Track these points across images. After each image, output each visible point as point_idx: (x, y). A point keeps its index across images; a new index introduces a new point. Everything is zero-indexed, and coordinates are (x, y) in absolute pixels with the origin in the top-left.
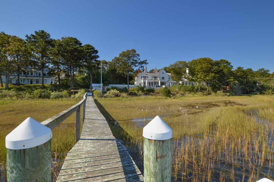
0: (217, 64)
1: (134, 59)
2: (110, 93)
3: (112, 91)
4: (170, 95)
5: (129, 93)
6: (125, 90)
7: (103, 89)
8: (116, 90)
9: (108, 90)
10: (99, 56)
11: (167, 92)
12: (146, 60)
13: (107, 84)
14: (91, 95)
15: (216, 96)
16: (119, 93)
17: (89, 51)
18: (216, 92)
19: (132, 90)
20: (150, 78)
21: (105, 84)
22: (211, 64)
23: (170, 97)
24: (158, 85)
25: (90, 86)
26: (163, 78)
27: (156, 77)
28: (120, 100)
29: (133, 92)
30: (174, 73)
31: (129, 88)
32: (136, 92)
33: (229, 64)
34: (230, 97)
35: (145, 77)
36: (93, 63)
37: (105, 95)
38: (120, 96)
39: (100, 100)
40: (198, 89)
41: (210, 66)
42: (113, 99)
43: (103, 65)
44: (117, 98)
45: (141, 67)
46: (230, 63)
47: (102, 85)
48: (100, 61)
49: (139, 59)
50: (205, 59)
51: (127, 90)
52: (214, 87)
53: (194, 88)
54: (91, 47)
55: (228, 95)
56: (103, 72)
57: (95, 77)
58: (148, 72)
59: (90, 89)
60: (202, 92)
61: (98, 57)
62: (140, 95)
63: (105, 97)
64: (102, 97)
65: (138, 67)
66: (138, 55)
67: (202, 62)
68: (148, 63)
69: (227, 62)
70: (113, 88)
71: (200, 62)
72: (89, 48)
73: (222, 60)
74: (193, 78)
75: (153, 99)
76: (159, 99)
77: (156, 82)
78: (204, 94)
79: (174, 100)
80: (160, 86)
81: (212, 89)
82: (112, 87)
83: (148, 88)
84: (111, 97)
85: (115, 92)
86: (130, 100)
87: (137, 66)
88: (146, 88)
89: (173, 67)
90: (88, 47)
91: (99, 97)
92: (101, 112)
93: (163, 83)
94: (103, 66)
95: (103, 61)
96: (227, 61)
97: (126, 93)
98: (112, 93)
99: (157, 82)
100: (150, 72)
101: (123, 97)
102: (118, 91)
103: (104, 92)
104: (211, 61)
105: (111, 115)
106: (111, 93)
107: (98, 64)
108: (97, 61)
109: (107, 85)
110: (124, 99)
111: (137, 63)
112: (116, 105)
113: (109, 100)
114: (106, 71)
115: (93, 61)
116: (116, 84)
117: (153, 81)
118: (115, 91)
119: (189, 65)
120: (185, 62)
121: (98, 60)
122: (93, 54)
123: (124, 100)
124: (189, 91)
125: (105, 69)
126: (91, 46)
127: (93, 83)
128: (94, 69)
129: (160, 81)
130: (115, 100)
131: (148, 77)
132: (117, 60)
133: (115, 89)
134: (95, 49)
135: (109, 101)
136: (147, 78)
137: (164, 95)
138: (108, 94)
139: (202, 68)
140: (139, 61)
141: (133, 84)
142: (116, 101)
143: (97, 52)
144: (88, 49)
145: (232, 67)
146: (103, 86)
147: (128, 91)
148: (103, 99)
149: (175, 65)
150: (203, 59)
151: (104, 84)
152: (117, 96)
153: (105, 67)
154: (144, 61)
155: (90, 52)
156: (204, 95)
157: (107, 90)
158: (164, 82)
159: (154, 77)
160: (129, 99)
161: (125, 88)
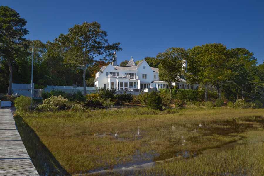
0: (235, 54)
1: (97, 40)
2: (48, 103)
3: (54, 98)
4: (162, 107)
5: (86, 102)
6: (79, 97)
7: (35, 93)
8: (62, 96)
9: (45, 96)
10: (28, 31)
11: (155, 101)
12: (119, 44)
13: (42, 84)
14: (10, 105)
15: (235, 107)
16: (67, 102)
17: (8, 19)
18: (233, 101)
19: (93, 97)
20: (122, 75)
21: (39, 84)
22: (226, 54)
23: (161, 110)
24: (135, 87)
25: (7, 87)
26: (145, 76)
27: (133, 74)
28: (69, 116)
29: (94, 100)
30: (165, 67)
31: (85, 93)
32: (101, 101)
33: (251, 55)
34: (256, 109)
35: (113, 74)
36: (16, 44)
37: (40, 106)
38: (69, 108)
39: (29, 116)
40: (204, 95)
41: (224, 57)
42: (56, 114)
43: (36, 49)
44: (62, 113)
45: (109, 55)
46: (252, 53)
47: (32, 85)
48: (30, 42)
49: (106, 41)
50: (216, 46)
51: (82, 96)
52: (228, 92)
53: (197, 94)
54: (12, 13)
55: (252, 106)
56: (36, 61)
57: (19, 71)
58: (118, 66)
59: (7, 95)
60: (210, 100)
61: (26, 32)
62: (107, 107)
63: (40, 110)
64: (32, 109)
65: (104, 55)
66: (105, 33)
67: (210, 50)
68: (121, 49)
69: (248, 53)
70: (57, 94)
71: (207, 50)
72: (7, 13)
73: (239, 49)
74: (196, 78)
75: (133, 113)
76: (143, 114)
77: (132, 83)
78: (216, 103)
79: (168, 116)
80: (140, 90)
81: (226, 96)
82: (53, 91)
83: (120, 93)
84: (51, 110)
85: (60, 101)
86: (89, 116)
87: (102, 53)
88: (117, 93)
89: (162, 57)
90: (5, 11)
91: (26, 111)
92: (32, 158)
93: (145, 85)
94: (35, 51)
95: (35, 42)
96: (248, 51)
97: (82, 103)
98: (54, 102)
99: (135, 83)
100: (121, 66)
101: (76, 110)
102: (67, 100)
103: (38, 101)
104: (224, 49)
105: (53, 153)
106: (51, 103)
107: (27, 46)
108: (24, 40)
109: (43, 87)
110: (78, 114)
111: (101, 47)
112: (63, 128)
113: (47, 116)
114: (41, 60)
115: (16, 40)
116: (61, 84)
117: (127, 81)
118: (60, 99)
119: (188, 54)
120: (182, 50)
121: (27, 39)
122: (16, 25)
123: (77, 118)
124: (190, 99)
125: (39, 57)
126: (12, 11)
127: (14, 82)
128: (16, 55)
129: (139, 81)
130: (60, 116)
131: (118, 74)
132: (65, 39)
133: (60, 96)
134: (21, 17)
135: (48, 119)
136: (116, 75)
137: (151, 106)
138: (45, 104)
139: (210, 60)
140: (106, 44)
141: (93, 85)
142: (62, 120)
143: (23, 22)
144: (5, 16)
145: (256, 60)
146: (35, 88)
147: (85, 99)
148: (35, 114)
149: (166, 53)
150: (212, 46)
151: (37, 85)
152: (63, 107)
153: (39, 53)
154: (114, 45)
155: (8, 22)
156: (215, 106)
157: (43, 97)
158: (147, 83)
159: (130, 74)
160: (87, 114)
161: (79, 93)
